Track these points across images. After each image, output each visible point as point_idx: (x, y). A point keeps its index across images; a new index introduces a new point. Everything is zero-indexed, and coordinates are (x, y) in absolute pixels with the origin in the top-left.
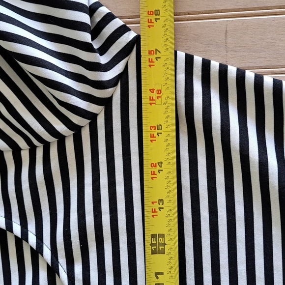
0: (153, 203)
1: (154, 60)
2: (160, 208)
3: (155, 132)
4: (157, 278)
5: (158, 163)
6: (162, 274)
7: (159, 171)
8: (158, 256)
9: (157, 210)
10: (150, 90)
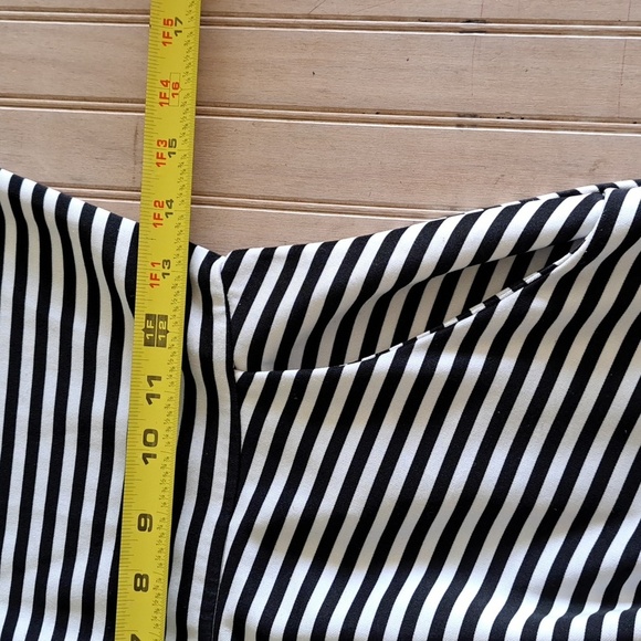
0: (153, 264)
1: (172, 34)
2: (164, 274)
3: (165, 151)
4: (151, 385)
5: (167, 202)
6: (159, 379)
7: (167, 214)
8: (154, 350)
9: (160, 276)
10: (162, 82)
